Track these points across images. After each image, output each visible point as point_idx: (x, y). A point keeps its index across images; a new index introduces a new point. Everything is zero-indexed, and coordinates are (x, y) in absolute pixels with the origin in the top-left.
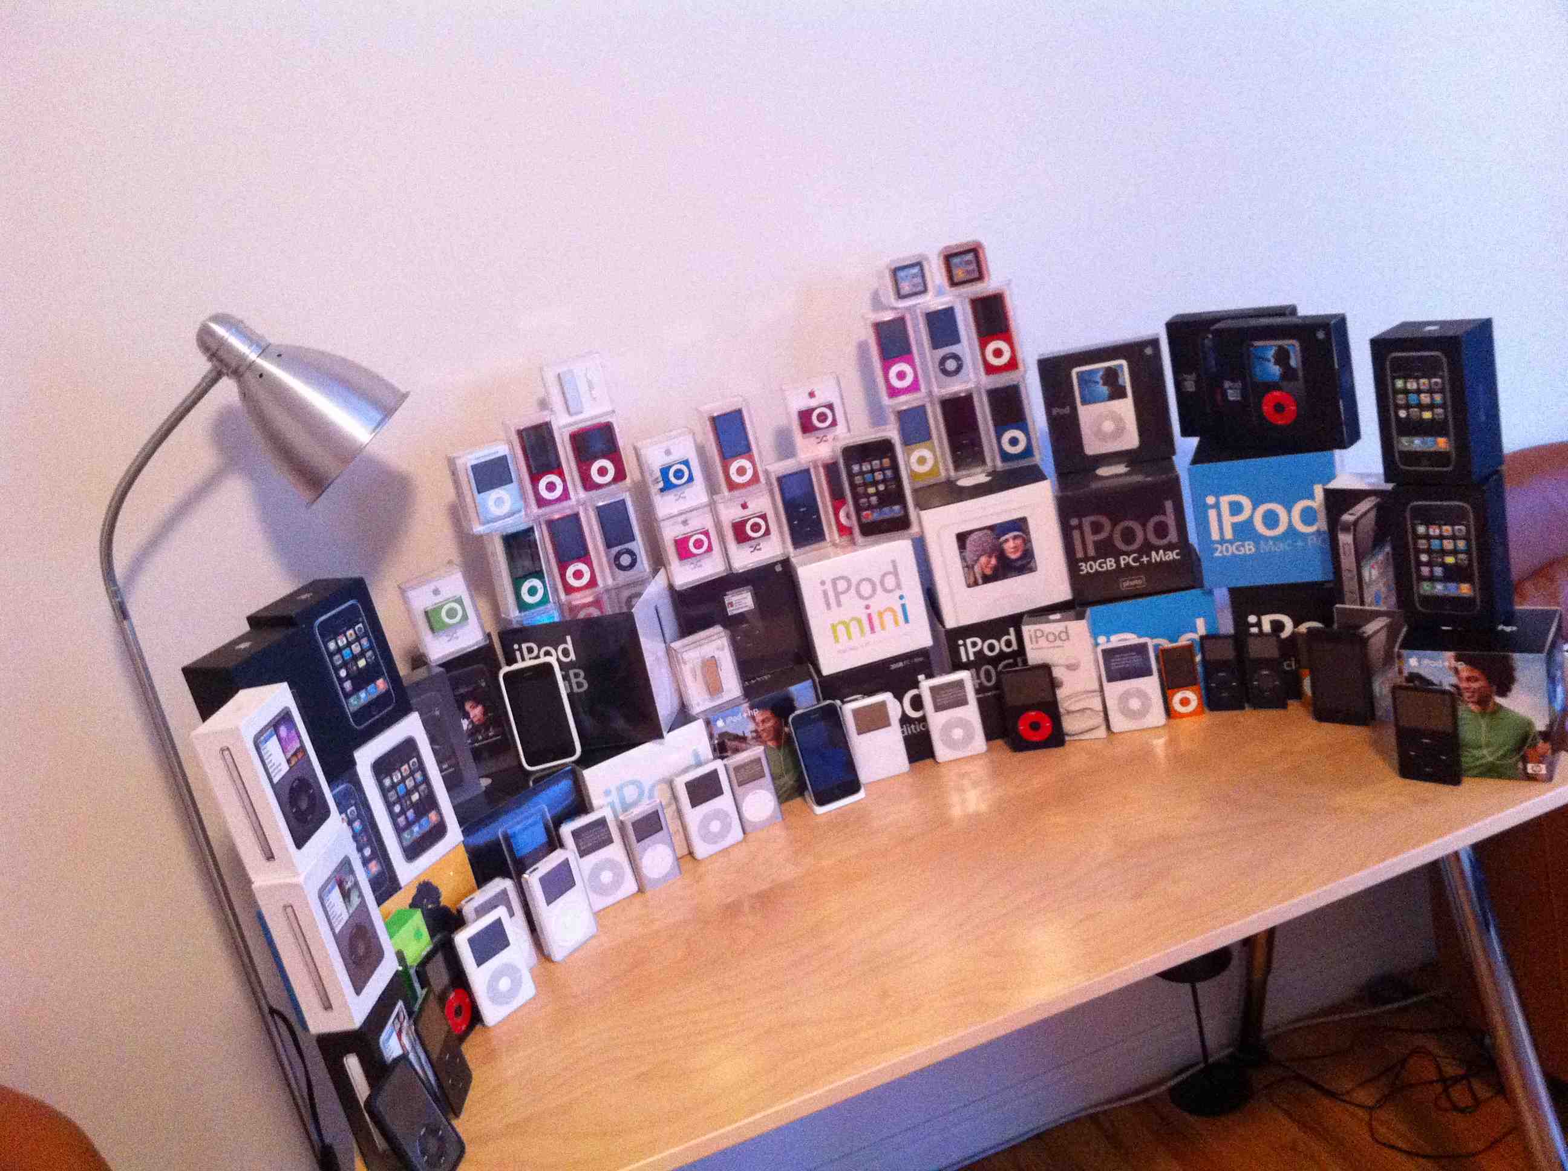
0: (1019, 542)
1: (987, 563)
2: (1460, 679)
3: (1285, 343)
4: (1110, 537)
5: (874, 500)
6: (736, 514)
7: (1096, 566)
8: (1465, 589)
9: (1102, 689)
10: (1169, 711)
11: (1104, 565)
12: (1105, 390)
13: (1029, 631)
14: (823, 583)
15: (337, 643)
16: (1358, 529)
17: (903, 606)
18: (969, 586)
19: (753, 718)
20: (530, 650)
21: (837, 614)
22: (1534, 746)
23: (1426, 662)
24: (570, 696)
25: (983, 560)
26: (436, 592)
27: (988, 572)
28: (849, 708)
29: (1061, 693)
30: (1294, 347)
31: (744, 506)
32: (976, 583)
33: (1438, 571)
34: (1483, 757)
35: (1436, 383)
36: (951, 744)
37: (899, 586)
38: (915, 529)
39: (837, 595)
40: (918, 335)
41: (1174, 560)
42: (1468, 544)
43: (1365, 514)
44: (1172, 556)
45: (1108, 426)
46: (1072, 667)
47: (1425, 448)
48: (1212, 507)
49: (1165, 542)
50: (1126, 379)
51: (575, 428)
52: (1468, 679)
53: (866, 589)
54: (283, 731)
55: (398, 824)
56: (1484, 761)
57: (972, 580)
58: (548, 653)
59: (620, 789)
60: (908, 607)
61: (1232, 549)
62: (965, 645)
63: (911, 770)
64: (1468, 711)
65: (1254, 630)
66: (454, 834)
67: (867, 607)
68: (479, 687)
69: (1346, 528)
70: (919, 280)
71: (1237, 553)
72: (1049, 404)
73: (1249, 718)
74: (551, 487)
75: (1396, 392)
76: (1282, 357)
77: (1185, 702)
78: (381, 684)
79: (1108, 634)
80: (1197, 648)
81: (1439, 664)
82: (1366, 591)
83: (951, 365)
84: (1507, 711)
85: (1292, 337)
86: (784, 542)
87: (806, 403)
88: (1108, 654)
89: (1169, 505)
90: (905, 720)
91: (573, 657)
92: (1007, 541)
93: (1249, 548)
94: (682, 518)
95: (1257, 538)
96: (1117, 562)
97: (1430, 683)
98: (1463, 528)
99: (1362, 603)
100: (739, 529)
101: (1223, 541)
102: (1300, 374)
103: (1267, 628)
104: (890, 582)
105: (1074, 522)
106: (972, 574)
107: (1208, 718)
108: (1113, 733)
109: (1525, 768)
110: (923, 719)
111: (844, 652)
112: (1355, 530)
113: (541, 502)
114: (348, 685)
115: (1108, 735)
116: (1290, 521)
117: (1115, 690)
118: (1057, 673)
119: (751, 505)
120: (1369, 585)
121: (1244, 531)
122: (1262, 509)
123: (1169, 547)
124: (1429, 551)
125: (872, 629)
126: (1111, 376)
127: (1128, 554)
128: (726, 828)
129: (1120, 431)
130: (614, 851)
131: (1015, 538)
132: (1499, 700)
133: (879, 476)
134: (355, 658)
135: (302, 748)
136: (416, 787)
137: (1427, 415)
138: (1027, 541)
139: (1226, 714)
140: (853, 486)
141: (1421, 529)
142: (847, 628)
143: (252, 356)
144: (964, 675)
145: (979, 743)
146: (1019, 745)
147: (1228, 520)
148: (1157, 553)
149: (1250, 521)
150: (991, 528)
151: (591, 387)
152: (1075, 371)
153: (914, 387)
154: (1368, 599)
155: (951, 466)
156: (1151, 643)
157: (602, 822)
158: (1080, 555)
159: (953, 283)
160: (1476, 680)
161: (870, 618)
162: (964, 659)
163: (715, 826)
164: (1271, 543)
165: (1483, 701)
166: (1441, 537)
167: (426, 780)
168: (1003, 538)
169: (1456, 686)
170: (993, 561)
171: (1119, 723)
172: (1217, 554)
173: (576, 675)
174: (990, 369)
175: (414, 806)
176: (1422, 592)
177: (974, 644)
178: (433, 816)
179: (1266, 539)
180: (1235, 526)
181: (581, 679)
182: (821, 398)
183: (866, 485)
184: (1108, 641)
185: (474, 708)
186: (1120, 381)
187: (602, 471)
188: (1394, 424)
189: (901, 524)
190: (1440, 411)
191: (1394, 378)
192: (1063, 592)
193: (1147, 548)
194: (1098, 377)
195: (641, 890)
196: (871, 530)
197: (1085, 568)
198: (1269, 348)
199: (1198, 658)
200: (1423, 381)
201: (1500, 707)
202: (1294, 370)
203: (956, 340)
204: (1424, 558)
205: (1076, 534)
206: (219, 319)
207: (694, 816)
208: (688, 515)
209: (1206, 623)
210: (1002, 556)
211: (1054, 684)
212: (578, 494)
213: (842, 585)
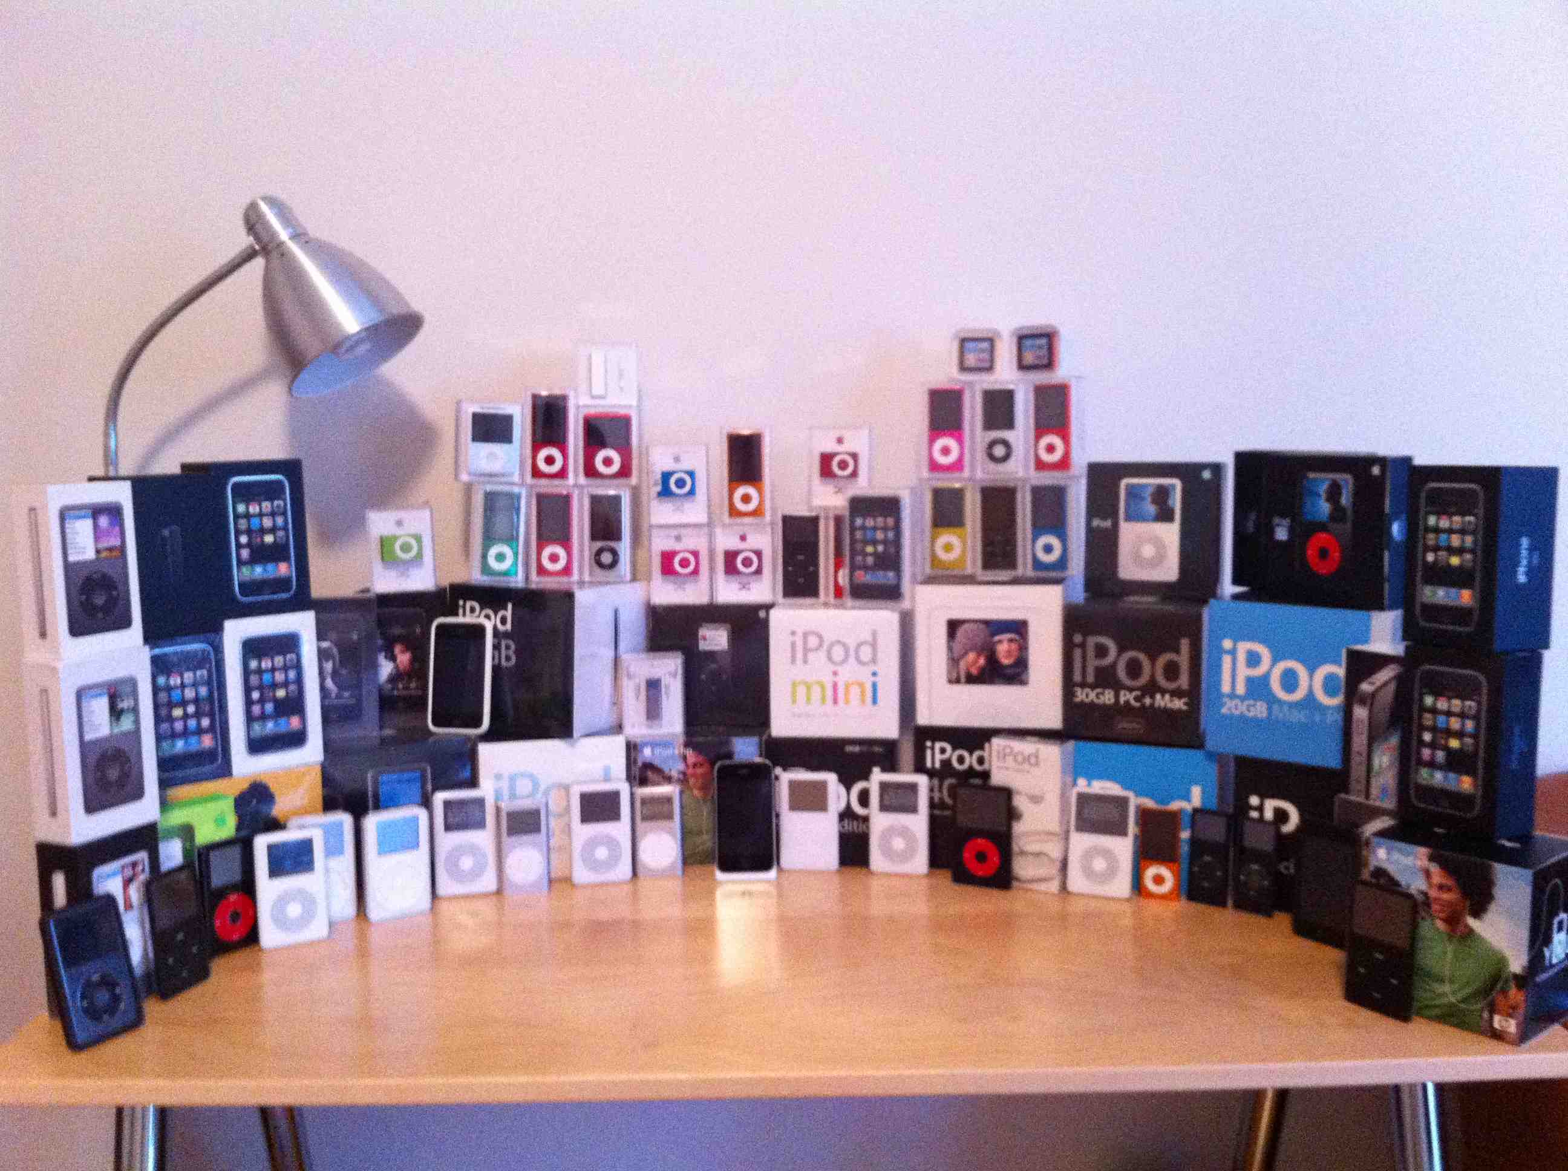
0: (1014, 646)
1: (974, 661)
2: (1430, 885)
3: (1338, 476)
4: (1114, 666)
5: (870, 560)
6: (733, 543)
7: (1092, 695)
8: (1466, 784)
9: (1067, 838)
10: (1138, 886)
11: (1101, 697)
12: (1151, 509)
13: (998, 745)
14: (793, 633)
15: (247, 508)
16: (1376, 703)
17: (874, 686)
18: (950, 681)
19: (685, 758)
20: (472, 610)
21: (800, 672)
22: (1504, 992)
23: (1396, 856)
24: (496, 669)
25: (971, 656)
26: (399, 523)
27: (974, 671)
28: (786, 778)
29: (1018, 828)
30: (1346, 480)
31: (743, 538)
32: (958, 681)
33: (1440, 755)
34: (1444, 994)
35: (1469, 522)
36: (888, 853)
37: (874, 660)
38: (906, 604)
39: (806, 650)
40: (973, 411)
41: (1180, 711)
42: (1477, 727)
43: (1385, 684)
44: (1179, 704)
45: (1148, 551)
46: (1036, 799)
47: (1450, 603)
48: (1228, 652)
49: (1172, 686)
50: (1176, 501)
51: (592, 411)
52: (1441, 887)
53: (838, 653)
54: (104, 521)
55: (251, 712)
56: (1445, 1000)
57: (955, 675)
58: (488, 617)
59: (512, 779)
60: (879, 686)
61: (1242, 708)
62: (933, 749)
63: (838, 871)
64: (1433, 928)
65: (1254, 814)
66: (312, 752)
67: (835, 673)
68: (415, 632)
69: (1363, 701)
70: (986, 356)
71: (1246, 713)
72: (1091, 513)
73: (1227, 917)
74: (550, 460)
75: (1427, 530)
76: (1334, 492)
77: (1159, 880)
78: (284, 569)
79: (1090, 777)
80: (1186, 820)
81: (1408, 861)
82: (1373, 781)
83: (999, 451)
84: (1480, 938)
85: (1344, 471)
86: (774, 589)
87: (830, 447)
88: (1083, 799)
89: (1185, 644)
90: (847, 814)
91: (509, 626)
92: (1000, 641)
93: (1260, 710)
94: (675, 533)
95: (1272, 700)
96: (1117, 696)
97: (1397, 884)
98: (1473, 704)
99: (1367, 796)
100: (730, 557)
101: (1233, 696)
102: (1349, 512)
103: (1269, 815)
104: (866, 653)
105: (1078, 638)
106: (956, 670)
107: (1182, 905)
108: (1069, 893)
109: (1491, 1019)
110: (866, 819)
111: (799, 716)
112: (1372, 704)
113: (536, 473)
114: (245, 553)
115: (1060, 891)
116: (1310, 687)
117: (1082, 842)
118: (1020, 802)
119: (749, 538)
120: (1379, 774)
121: (1258, 688)
122: (1282, 665)
123: (1177, 693)
124: (1433, 729)
125: (835, 701)
126: (1161, 495)
127: (1131, 690)
128: (613, 861)
129: (1159, 559)
130: (482, 839)
131: (1011, 641)
132: (1472, 922)
133: (880, 535)
134: (263, 531)
135: (122, 549)
136: (286, 684)
137: (1455, 561)
138: (1023, 648)
139: (1201, 907)
140: (853, 541)
141: (1429, 700)
142: (809, 688)
143: (283, 235)
144: (922, 780)
145: (920, 862)
146: (962, 877)
147: (1243, 672)
148: (1163, 696)
149: (1266, 677)
150: (987, 623)
151: (621, 375)
152: (1124, 482)
153: (958, 466)
154: (1374, 791)
155: (979, 563)
156: (1135, 801)
157: (480, 802)
158: (1077, 677)
159: (1022, 367)
160: (1449, 890)
161: (835, 687)
162: (929, 764)
163: (602, 853)
164: (1286, 708)
165: (1453, 920)
166: (1449, 714)
167: (299, 681)
168: (997, 638)
169: (1425, 894)
170: (982, 661)
171: (1077, 882)
172: (1224, 710)
173: (508, 647)
174: (1040, 465)
175: (278, 703)
176: (1420, 781)
177: (943, 751)
178: (295, 722)
179: (1280, 702)
180: (1249, 681)
181: (511, 652)
182: (848, 446)
183: (866, 542)
184: (1089, 785)
185: (403, 652)
186: (1170, 502)
187: (608, 462)
188: (1420, 568)
189: (891, 593)
190: (1468, 556)
191: (1428, 513)
192: (1052, 718)
193: (1152, 688)
194: (1148, 494)
195: (499, 892)
196: (863, 593)
197: (1082, 695)
198: (1322, 481)
199: (1185, 835)
200: (1457, 519)
201: (1471, 932)
202: (1343, 510)
203: (1010, 424)
204: (1427, 737)
205: (1077, 653)
206: (272, 201)
207: (584, 832)
208: (683, 531)
209: (1203, 792)
210: (992, 659)
211: (1012, 814)
212: (576, 477)
213: (813, 641)
